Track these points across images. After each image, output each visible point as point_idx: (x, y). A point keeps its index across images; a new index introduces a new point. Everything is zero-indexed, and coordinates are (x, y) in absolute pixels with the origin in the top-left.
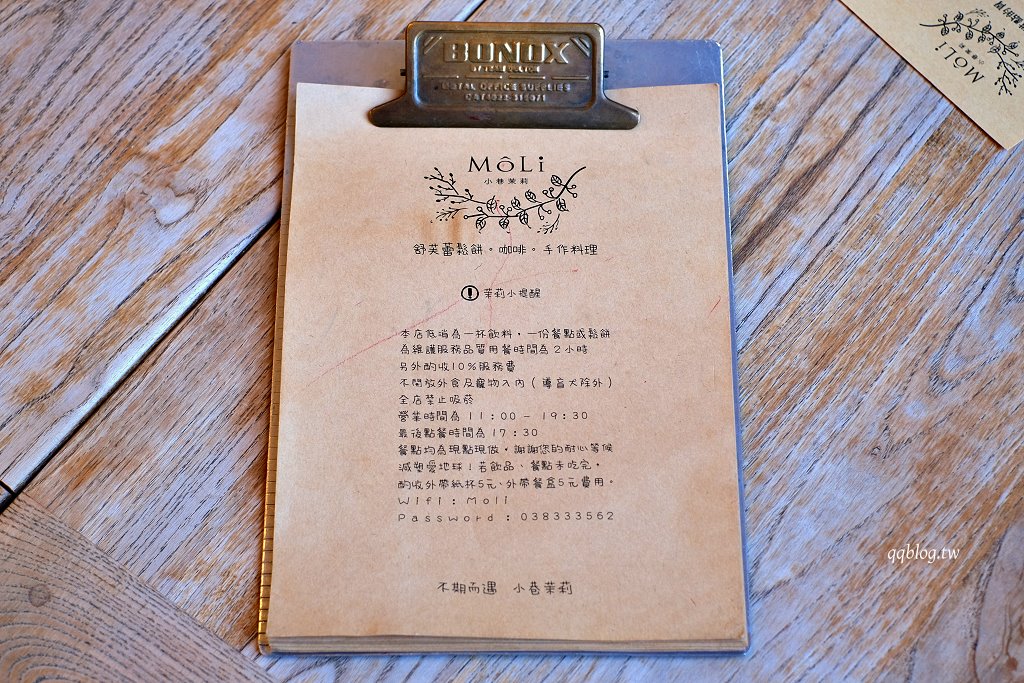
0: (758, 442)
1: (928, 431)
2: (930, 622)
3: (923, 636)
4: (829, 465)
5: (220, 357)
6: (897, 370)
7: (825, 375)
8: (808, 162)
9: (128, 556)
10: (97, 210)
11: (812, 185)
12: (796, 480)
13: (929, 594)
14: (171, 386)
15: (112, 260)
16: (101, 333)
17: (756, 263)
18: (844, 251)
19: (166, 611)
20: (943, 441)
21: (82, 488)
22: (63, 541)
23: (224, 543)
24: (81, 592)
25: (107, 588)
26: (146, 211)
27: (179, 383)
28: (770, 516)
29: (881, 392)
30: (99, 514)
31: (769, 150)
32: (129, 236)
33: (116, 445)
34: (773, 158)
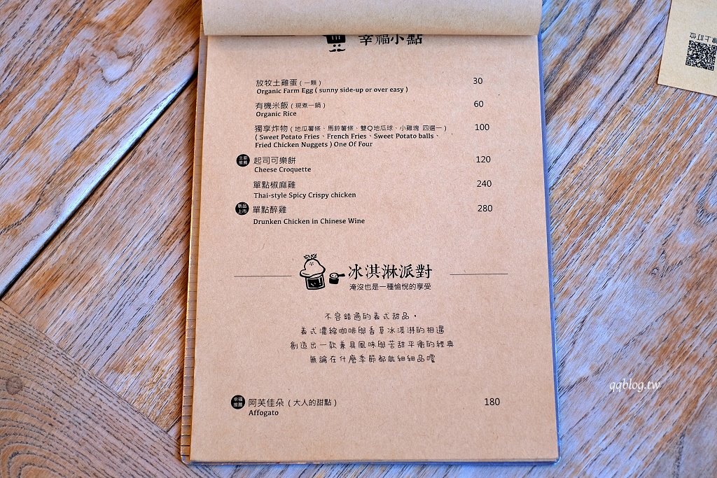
0: (565, 263)
1: (695, 255)
2: (695, 413)
3: (690, 424)
4: (619, 282)
5: (152, 190)
6: (672, 204)
7: (616, 208)
8: (604, 32)
9: (82, 353)
10: (58, 69)
11: (608, 51)
12: (594, 294)
13: (695, 389)
14: (114, 214)
15: (69, 111)
16: (60, 171)
17: (564, 115)
18: (632, 105)
19: (110, 399)
20: (707, 263)
21: (47, 297)
22: (32, 341)
23: (155, 343)
24: (45, 383)
25: (66, 379)
26: (96, 70)
27: (121, 211)
28: (574, 324)
29: (660, 223)
30: (60, 318)
31: (575, 21)
32: (82, 91)
33: (72, 263)
34: (578, 28)
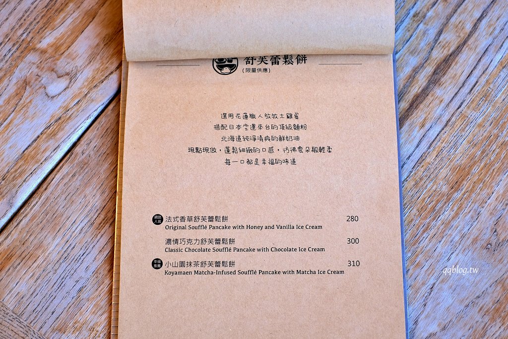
0: (417, 241)
4: (460, 255)
5: (86, 184)
6: (501, 192)
7: (457, 195)
8: (446, 52)
9: (32, 318)
11: (449, 68)
12: (440, 266)
14: (56, 204)
15: (20, 120)
16: (13, 170)
17: (415, 121)
18: (469, 112)
21: (3, 272)
23: (90, 309)
26: (40, 87)
27: (62, 202)
28: (424, 290)
29: (492, 207)
30: (14, 290)
31: (422, 44)
32: (29, 104)
33: (23, 244)
34: (425, 49)
